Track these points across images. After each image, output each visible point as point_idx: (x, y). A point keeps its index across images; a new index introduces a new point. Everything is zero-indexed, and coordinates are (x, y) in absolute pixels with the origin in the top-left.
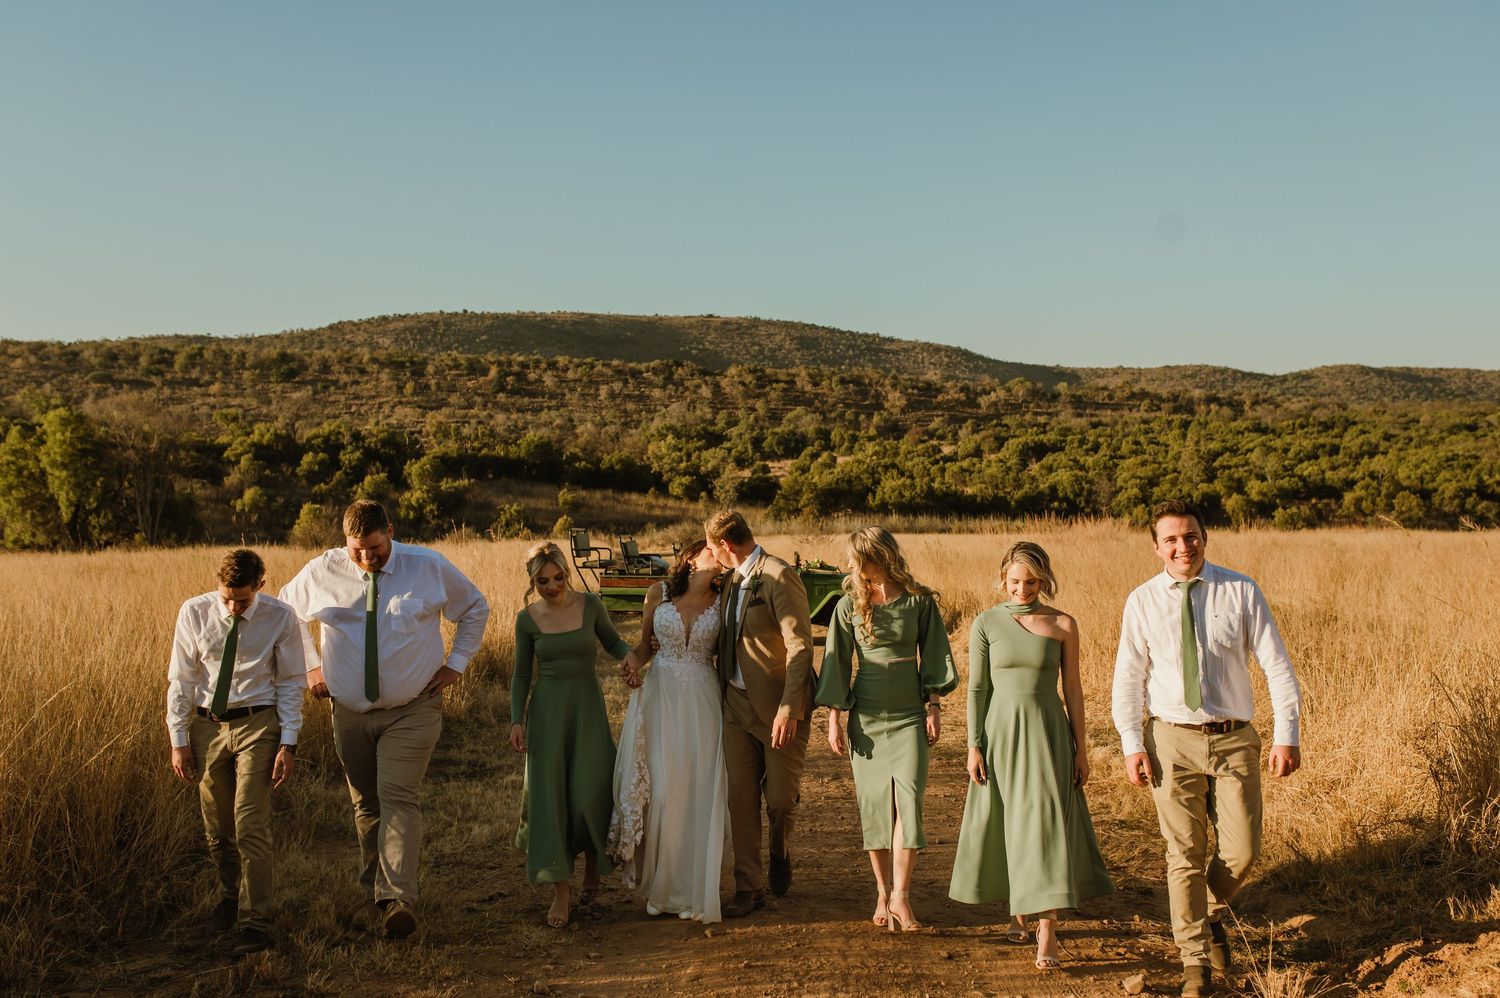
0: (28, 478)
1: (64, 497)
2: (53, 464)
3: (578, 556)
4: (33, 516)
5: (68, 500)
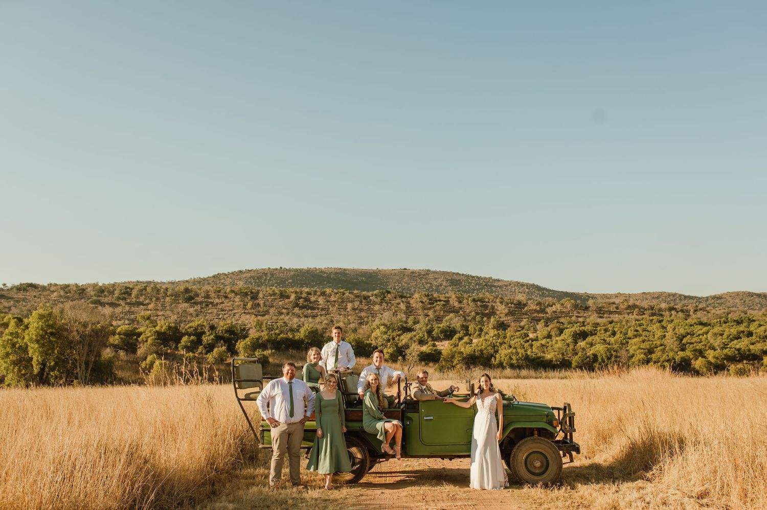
0: (19, 348)
1: (36, 359)
2: (31, 340)
3: (240, 388)
4: (20, 371)
5: (38, 361)
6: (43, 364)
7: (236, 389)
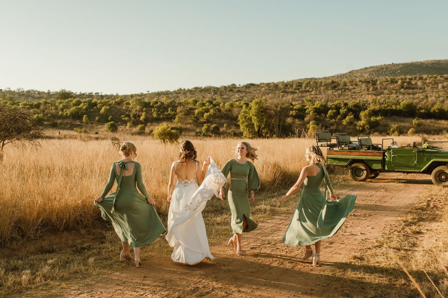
0: (248, 119)
1: (256, 124)
2: (253, 115)
3: (319, 142)
4: (249, 130)
5: (257, 125)
6: (259, 127)
7: (317, 142)
